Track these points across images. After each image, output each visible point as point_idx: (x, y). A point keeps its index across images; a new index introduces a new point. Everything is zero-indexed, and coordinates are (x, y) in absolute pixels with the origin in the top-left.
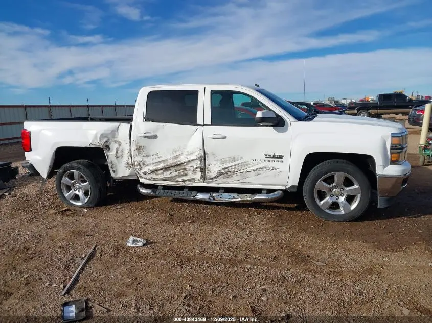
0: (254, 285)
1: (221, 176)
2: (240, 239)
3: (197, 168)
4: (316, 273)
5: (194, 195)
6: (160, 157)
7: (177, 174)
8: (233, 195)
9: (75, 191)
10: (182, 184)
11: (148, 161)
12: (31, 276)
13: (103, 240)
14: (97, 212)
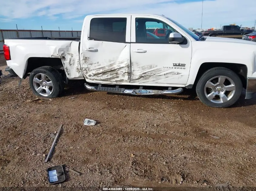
0: (177, 153)
1: (142, 78)
2: (158, 120)
3: (125, 73)
4: (215, 144)
5: (123, 91)
6: (100, 65)
7: (112, 77)
8: (148, 91)
9: (43, 87)
10: (114, 83)
11: (92, 67)
12: (21, 147)
13: (67, 121)
14: (58, 101)
